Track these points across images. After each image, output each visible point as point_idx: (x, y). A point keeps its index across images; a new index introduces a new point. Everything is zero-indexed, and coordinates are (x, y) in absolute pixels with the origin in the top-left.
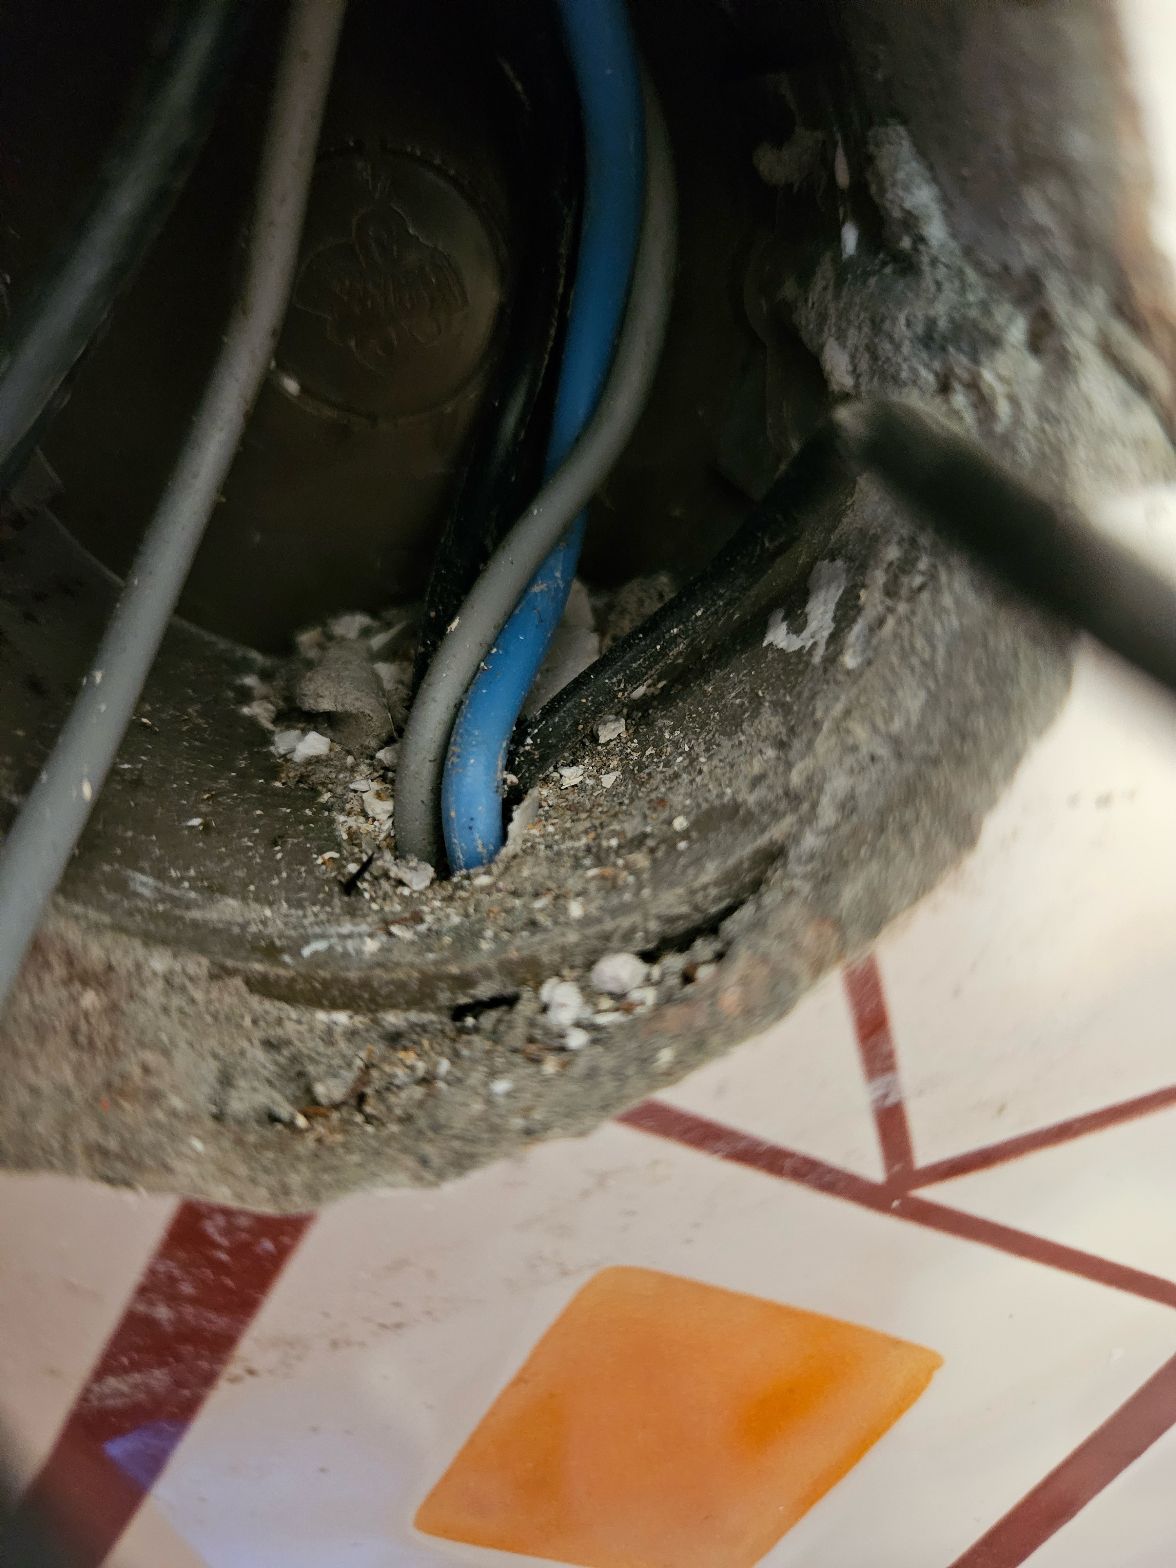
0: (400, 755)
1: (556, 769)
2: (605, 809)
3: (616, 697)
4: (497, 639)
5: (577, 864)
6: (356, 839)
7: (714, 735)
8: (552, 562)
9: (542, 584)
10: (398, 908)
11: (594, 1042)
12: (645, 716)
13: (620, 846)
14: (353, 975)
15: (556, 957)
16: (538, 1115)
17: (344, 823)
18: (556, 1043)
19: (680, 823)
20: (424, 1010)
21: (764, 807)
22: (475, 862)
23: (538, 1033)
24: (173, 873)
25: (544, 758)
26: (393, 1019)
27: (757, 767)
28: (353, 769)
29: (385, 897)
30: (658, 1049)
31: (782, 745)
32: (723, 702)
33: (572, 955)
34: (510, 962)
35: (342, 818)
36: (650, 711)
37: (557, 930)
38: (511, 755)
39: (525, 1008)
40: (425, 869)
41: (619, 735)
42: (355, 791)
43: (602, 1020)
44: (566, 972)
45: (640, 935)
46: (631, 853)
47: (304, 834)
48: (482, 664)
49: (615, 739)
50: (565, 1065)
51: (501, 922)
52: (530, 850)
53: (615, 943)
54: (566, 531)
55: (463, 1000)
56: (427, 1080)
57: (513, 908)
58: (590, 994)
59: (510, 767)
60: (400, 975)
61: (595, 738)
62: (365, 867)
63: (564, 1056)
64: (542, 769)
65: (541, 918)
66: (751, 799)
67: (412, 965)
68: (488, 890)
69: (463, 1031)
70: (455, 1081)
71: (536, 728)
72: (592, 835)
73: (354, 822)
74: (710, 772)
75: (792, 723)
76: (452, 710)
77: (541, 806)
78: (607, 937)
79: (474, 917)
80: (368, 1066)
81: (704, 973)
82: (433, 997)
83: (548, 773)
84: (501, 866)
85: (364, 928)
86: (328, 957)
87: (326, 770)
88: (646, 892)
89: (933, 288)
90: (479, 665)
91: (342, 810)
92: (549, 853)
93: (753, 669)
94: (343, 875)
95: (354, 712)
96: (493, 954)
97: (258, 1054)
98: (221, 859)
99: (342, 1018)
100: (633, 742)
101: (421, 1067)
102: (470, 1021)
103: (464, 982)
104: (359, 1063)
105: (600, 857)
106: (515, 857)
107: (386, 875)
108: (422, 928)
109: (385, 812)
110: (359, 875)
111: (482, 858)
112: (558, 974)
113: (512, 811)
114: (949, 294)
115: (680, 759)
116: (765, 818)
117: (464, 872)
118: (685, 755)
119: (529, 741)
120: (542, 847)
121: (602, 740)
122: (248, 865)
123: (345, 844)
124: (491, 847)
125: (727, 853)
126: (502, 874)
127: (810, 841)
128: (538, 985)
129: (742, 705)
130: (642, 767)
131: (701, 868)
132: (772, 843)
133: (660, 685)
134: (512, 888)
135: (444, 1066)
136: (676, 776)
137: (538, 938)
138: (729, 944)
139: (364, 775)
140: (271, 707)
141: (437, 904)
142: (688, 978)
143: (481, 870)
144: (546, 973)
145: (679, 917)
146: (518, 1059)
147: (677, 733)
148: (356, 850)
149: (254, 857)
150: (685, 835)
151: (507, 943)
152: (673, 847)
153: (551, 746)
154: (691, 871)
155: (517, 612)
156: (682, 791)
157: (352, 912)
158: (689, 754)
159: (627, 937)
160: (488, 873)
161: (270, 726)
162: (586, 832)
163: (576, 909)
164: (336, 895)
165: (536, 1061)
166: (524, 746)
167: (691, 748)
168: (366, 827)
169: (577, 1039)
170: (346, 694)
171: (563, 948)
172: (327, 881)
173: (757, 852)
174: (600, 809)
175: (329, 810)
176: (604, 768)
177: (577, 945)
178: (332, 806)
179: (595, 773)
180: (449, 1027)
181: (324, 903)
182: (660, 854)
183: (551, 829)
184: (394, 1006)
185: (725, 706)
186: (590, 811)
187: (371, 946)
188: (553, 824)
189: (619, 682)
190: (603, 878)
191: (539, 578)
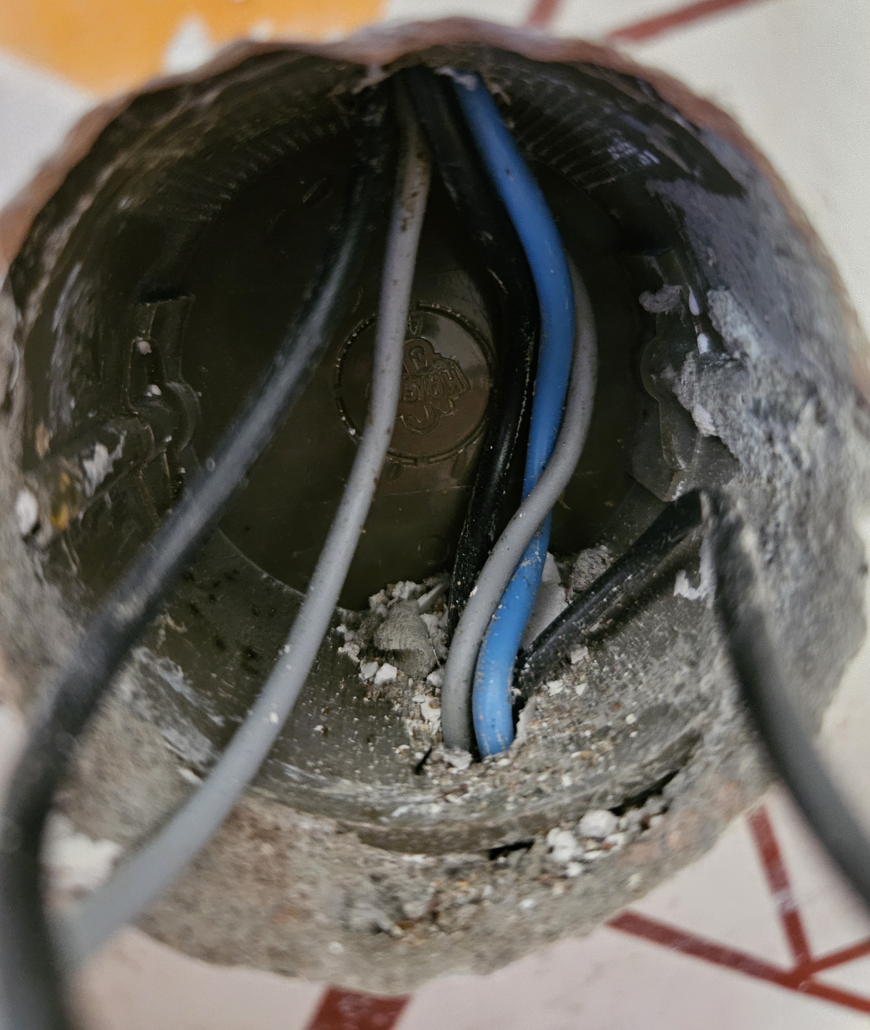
0: (444, 678)
1: (545, 683)
2: (580, 710)
3: (580, 632)
4: (501, 598)
5: (565, 749)
6: (419, 735)
7: (647, 657)
8: (533, 546)
9: (527, 560)
10: (450, 782)
11: (586, 872)
12: (601, 643)
13: (593, 736)
14: (426, 829)
15: (556, 814)
16: (555, 922)
17: (410, 725)
18: (560, 873)
19: (631, 719)
20: (471, 852)
21: (685, 706)
22: (496, 749)
23: (548, 866)
24: (310, 764)
25: (537, 676)
26: (452, 859)
27: (677, 679)
28: (414, 688)
29: (442, 776)
30: (629, 875)
31: (693, 664)
32: (651, 634)
33: (567, 813)
34: (526, 818)
35: (408, 721)
36: (604, 640)
37: (556, 795)
38: (516, 675)
39: (538, 850)
40: (465, 756)
41: (584, 657)
42: (416, 703)
43: (591, 856)
44: (563, 824)
45: (610, 797)
46: (600, 741)
47: (386, 733)
48: (493, 616)
49: (582, 660)
50: (569, 888)
51: (519, 791)
52: (532, 740)
53: (594, 803)
54: (541, 526)
55: (497, 845)
56: (477, 901)
57: (525, 781)
58: (581, 839)
59: (516, 683)
60: (455, 829)
61: (568, 661)
62: (427, 755)
63: (565, 883)
64: (536, 683)
65: (543, 787)
66: (676, 701)
67: (463, 822)
68: (507, 768)
69: (497, 867)
70: (496, 902)
71: (530, 656)
72: (573, 728)
73: (416, 724)
74: (648, 682)
75: (698, 648)
76: (476, 647)
77: (537, 709)
78: (588, 799)
79: (500, 788)
80: (438, 892)
81: (656, 822)
82: (477, 843)
83: (539, 685)
84: (515, 752)
85: (430, 797)
86: (408, 818)
87: (397, 689)
88: (612, 768)
89: (756, 382)
90: (491, 616)
91: (408, 715)
92: (545, 742)
93: (669, 611)
94: (414, 760)
95: (412, 649)
96: (516, 812)
97: (369, 886)
98: (336, 753)
99: (419, 859)
100: (594, 662)
101: (473, 892)
102: (501, 860)
103: (497, 832)
104: (431, 890)
105: (580, 744)
106: (523, 745)
107: (441, 761)
108: (467, 796)
109: (435, 716)
110: (423, 762)
111: (500, 746)
112: (558, 826)
113: (518, 714)
114: (766, 385)
115: (626, 674)
116: (687, 714)
117: (490, 757)
118: (629, 671)
119: (527, 666)
120: (540, 737)
121: (574, 661)
122: (354, 756)
123: (412, 739)
124: (507, 739)
125: (663, 739)
126: (516, 758)
127: (717, 729)
128: (546, 833)
129: (664, 636)
130: (602, 680)
131: (648, 750)
132: (692, 731)
133: (608, 622)
134: (523, 767)
135: (488, 890)
136: (625, 686)
137: (543, 801)
138: (671, 800)
139: (420, 691)
140: (357, 647)
141: (475, 779)
142: (644, 825)
143: (501, 755)
144: (551, 825)
145: (635, 784)
146: (536, 884)
147: (623, 655)
148: (420, 743)
149: (356, 751)
150: (634, 727)
151: (524, 805)
152: (627, 736)
153: (541, 668)
154: (641, 752)
155: (513, 579)
156: (630, 696)
157: (421, 787)
158: (632, 671)
159: (603, 798)
160: (507, 757)
161: (356, 660)
162: (568, 727)
163: (567, 781)
164: (410, 774)
165: (547, 885)
166: (524, 669)
167: (633, 666)
168: (423, 727)
169: (574, 870)
170: (406, 638)
171: (560, 808)
172: (404, 766)
173: (683, 737)
174: (576, 710)
175: (400, 716)
176: (576, 680)
177: (569, 805)
178: (401, 713)
179: (570, 684)
180: (489, 864)
181: (404, 781)
182: (619, 741)
183: (545, 725)
184: (452, 850)
185: (653, 637)
186: (569, 712)
187: (436, 809)
188: (546, 722)
189: (582, 623)
190: (583, 758)
191: (525, 557)
